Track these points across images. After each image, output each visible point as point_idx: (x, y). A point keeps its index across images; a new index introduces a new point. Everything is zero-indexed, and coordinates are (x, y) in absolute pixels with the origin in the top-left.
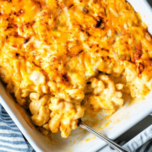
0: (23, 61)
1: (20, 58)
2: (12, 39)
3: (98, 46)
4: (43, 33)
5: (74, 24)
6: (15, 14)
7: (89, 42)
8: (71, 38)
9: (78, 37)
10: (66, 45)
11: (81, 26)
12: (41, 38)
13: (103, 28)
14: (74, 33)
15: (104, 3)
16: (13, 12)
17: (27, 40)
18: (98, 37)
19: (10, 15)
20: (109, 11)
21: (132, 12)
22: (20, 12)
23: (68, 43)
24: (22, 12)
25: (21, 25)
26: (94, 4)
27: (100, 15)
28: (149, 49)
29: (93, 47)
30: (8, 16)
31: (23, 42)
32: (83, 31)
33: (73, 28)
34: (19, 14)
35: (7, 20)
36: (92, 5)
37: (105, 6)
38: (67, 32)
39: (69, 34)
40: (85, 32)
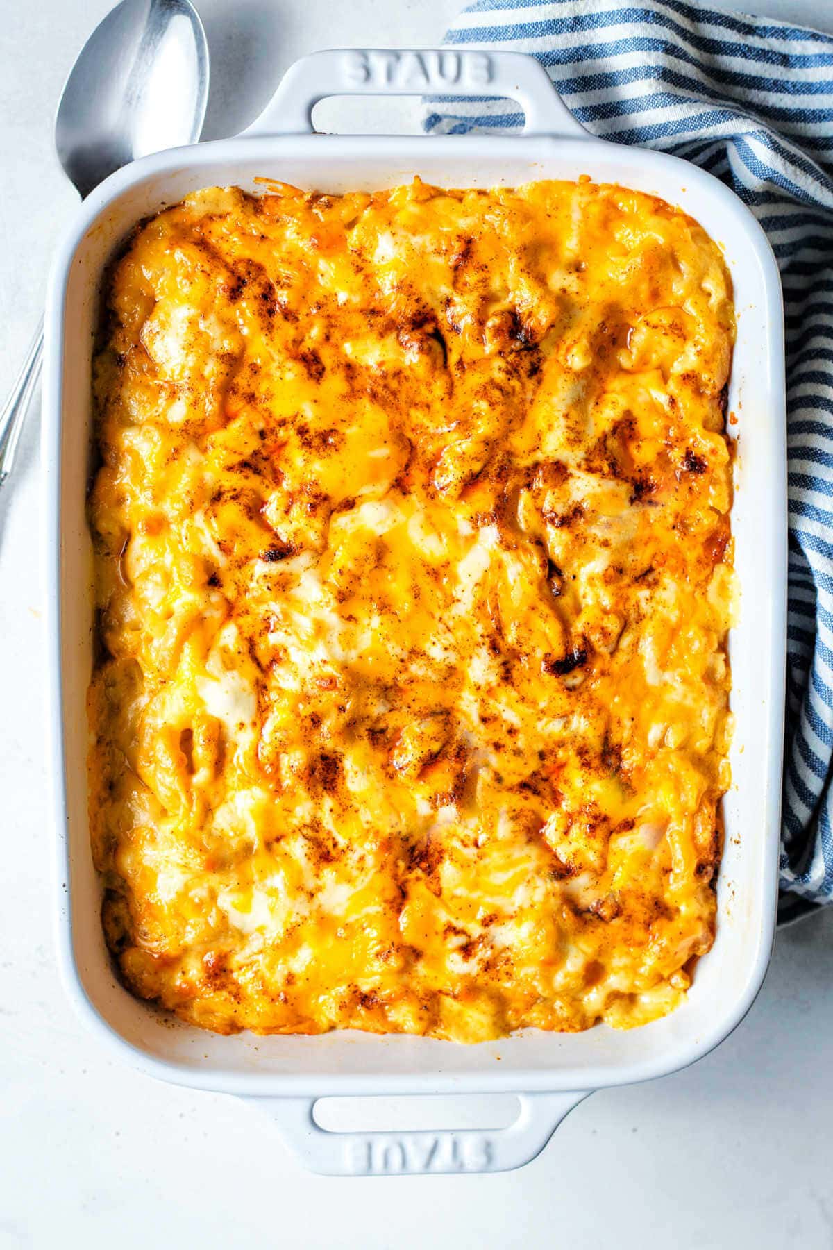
0: (217, 615)
1: (215, 598)
2: (231, 512)
3: (512, 732)
4: (350, 565)
5: (480, 606)
6: (302, 431)
7: (491, 702)
8: (439, 647)
9: (463, 658)
10: (405, 655)
11: (499, 630)
12: (333, 577)
13: (571, 689)
14: (460, 633)
15: (637, 605)
16: (300, 422)
17: (280, 553)
18: (534, 703)
19: (282, 423)
20: (636, 644)
21: (712, 702)
22: (324, 436)
23: (415, 653)
24: (331, 440)
25: (297, 487)
26: (598, 583)
27: (595, 638)
28: (677, 870)
29: (492, 726)
30: (273, 424)
31: (262, 552)
32: (495, 648)
33: (468, 618)
34: (316, 442)
35: (262, 434)
36: (591, 580)
37: (633, 616)
38: (438, 614)
39: (441, 627)
40: (500, 660)
